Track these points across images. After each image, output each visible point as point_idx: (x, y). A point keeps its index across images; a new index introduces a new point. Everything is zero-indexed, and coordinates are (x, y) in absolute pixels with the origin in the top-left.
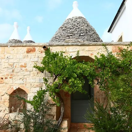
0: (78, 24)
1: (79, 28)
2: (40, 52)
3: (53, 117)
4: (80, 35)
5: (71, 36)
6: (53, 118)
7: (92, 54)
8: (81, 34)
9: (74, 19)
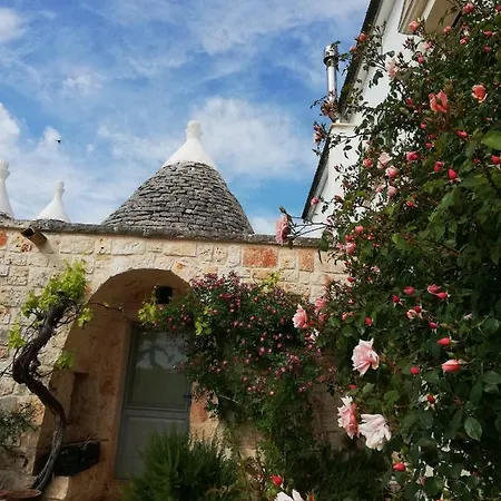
0: (186, 181)
1: (185, 193)
2: (19, 249)
3: (27, 461)
4: (183, 213)
5: (157, 212)
6: (25, 465)
7: (181, 266)
8: (188, 211)
9: (179, 168)
